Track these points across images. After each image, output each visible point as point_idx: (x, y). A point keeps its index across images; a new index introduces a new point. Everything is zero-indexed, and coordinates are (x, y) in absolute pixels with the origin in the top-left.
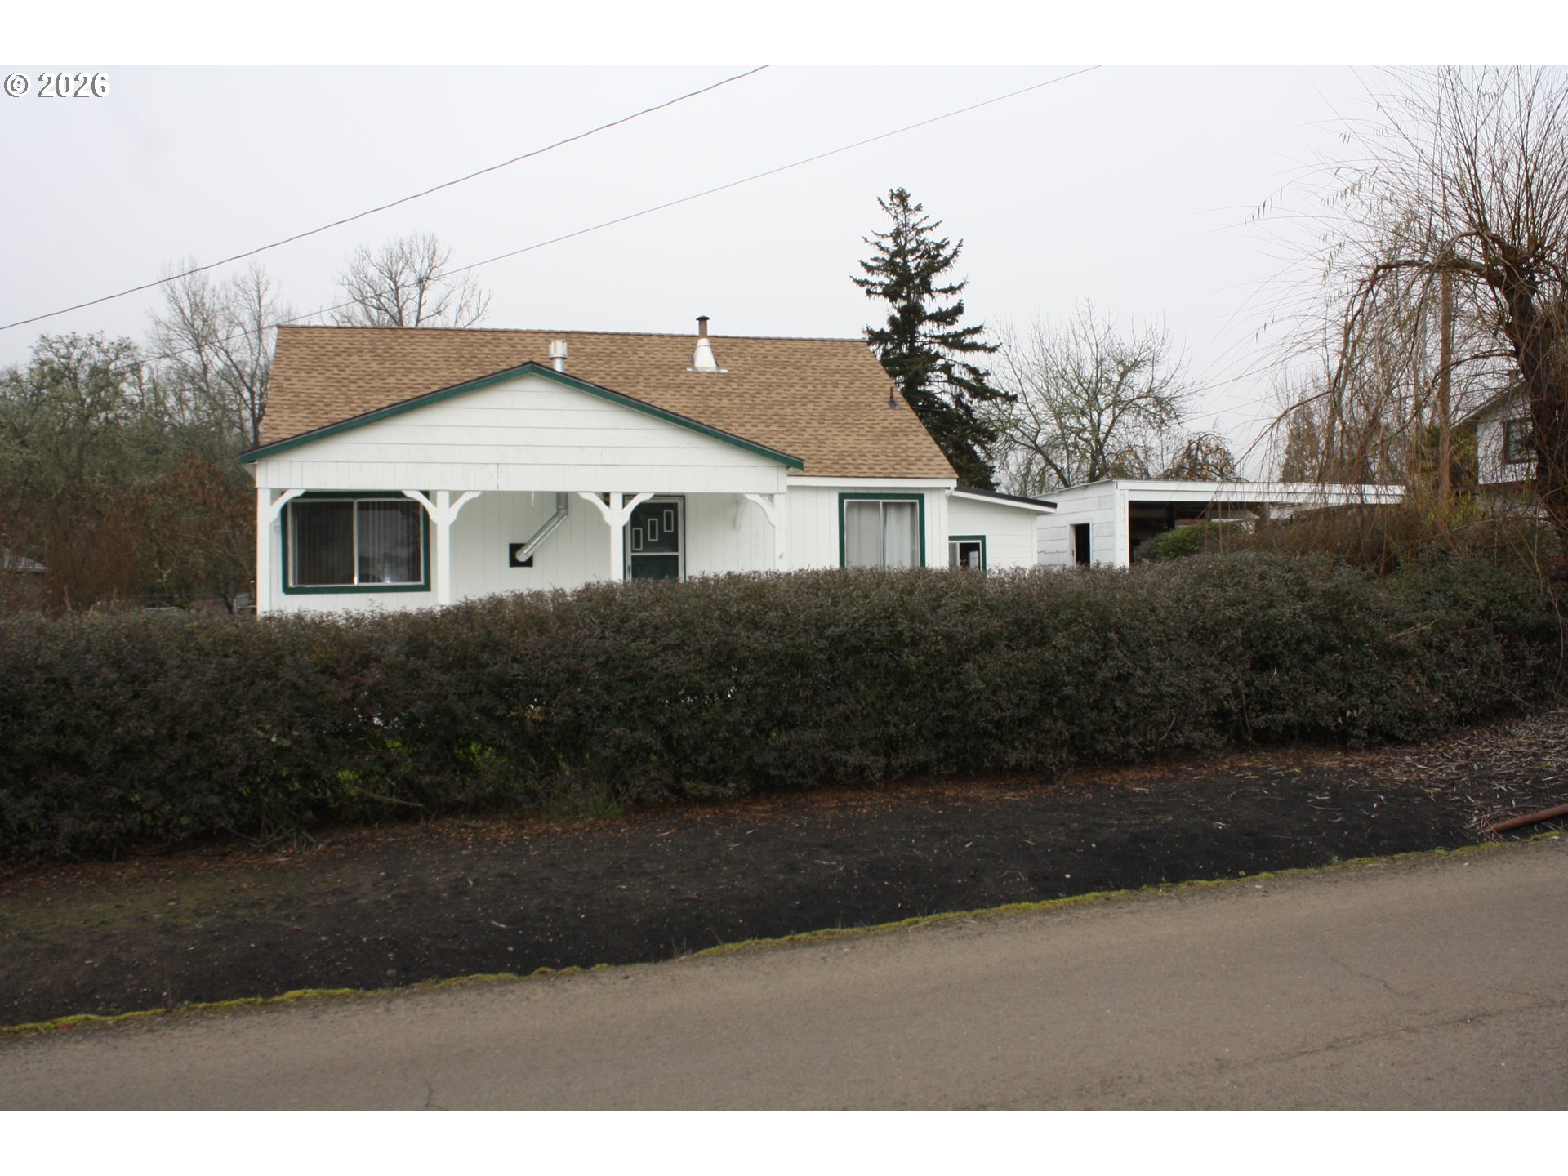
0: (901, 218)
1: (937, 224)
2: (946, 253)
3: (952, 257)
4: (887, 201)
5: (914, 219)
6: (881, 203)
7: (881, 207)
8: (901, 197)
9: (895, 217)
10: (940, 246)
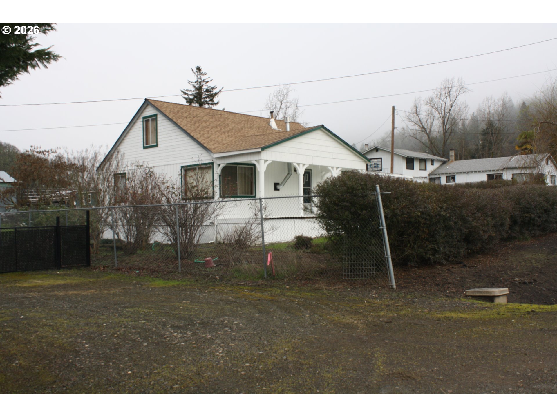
0: (199, 77)
1: (211, 80)
2: (215, 91)
3: (218, 92)
4: (195, 70)
5: (203, 77)
6: (193, 70)
7: (192, 72)
8: (199, 69)
9: (197, 76)
10: (213, 88)
